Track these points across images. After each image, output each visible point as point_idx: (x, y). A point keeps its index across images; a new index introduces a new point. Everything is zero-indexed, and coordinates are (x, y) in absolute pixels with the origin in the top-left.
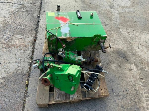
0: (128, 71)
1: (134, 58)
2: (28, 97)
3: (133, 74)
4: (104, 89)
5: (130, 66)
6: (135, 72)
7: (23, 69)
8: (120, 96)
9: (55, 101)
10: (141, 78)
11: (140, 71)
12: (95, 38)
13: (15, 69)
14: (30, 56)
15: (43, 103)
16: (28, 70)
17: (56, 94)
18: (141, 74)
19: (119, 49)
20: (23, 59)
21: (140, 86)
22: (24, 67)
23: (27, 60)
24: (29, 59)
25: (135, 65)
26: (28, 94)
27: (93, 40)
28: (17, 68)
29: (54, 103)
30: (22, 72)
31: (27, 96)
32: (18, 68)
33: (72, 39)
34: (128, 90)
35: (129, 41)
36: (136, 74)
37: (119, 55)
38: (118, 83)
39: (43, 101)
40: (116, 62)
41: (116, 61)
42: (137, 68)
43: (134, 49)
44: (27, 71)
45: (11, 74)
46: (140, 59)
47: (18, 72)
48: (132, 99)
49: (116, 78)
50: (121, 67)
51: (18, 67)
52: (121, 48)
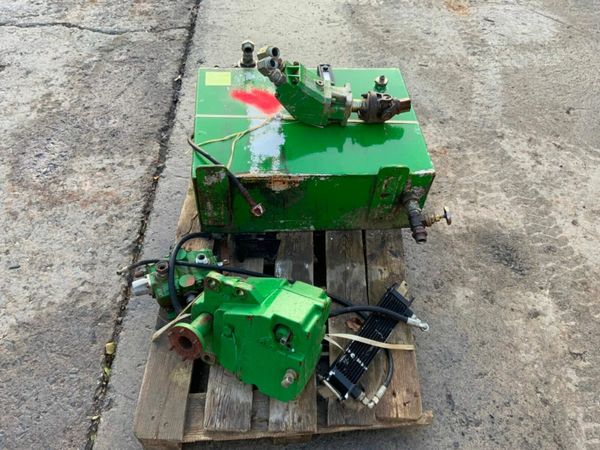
0: (521, 321)
1: (550, 265)
2: (109, 407)
3: (542, 331)
5: (532, 297)
6: (551, 323)
7: (98, 292)
8: (477, 425)
9: (208, 433)
10: (577, 354)
11: (573, 323)
12: (386, 181)
13: (69, 291)
14: (130, 243)
15: (161, 437)
16: (120, 298)
17: (214, 405)
18: (573, 336)
19: (490, 224)
20: (102, 254)
21: (569, 385)
22: (104, 284)
23: (116, 257)
24: (126, 252)
25: (553, 295)
26: (110, 395)
27: (375, 187)
28: (76, 288)
29: (203, 438)
30: (94, 304)
31: (106, 403)
32: (82, 289)
33: (290, 183)
34: (516, 403)
35: (537, 193)
36: (555, 334)
37: (490, 249)
38: (477, 369)
39: (161, 428)
40: (474, 279)
41: (476, 275)
42: (563, 309)
43: (557, 227)
44: (114, 301)
45: (52, 310)
46: (578, 271)
47: (81, 304)
48: (530, 440)
49: (470, 346)
50: (492, 302)
51: (83, 284)
52: (502, 221)
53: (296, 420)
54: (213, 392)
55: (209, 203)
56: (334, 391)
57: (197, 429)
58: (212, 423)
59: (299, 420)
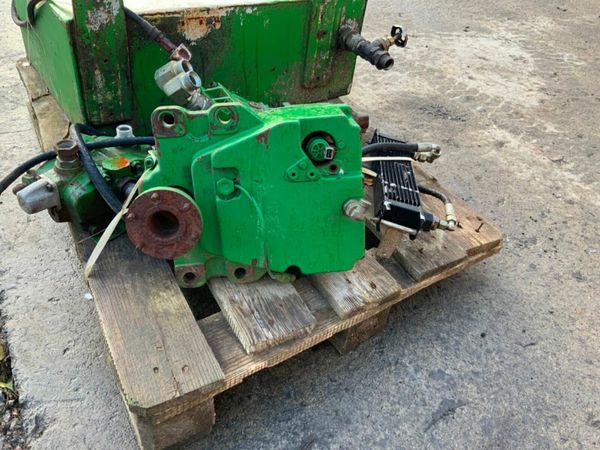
0: (493, 151)
1: (479, 108)
2: (39, 430)
3: (517, 154)
4: (468, 218)
5: (486, 133)
6: (519, 146)
8: (534, 242)
10: (560, 160)
11: (535, 141)
17: (245, 315)
18: (544, 149)
19: (405, 94)
21: (575, 183)
25: (501, 127)
31: (31, 427)
33: (209, 21)
34: (549, 212)
35: (424, 67)
36: (529, 153)
37: (419, 111)
38: (492, 199)
39: (181, 377)
40: (427, 134)
41: (426, 131)
42: (518, 134)
43: (460, 83)
46: (503, 106)
48: (588, 235)
49: (469, 184)
50: (457, 146)
52: (412, 90)
53: (369, 289)
54: (232, 301)
55: (97, 72)
56: (401, 227)
57: (237, 359)
58: (258, 335)
59: (373, 286)
